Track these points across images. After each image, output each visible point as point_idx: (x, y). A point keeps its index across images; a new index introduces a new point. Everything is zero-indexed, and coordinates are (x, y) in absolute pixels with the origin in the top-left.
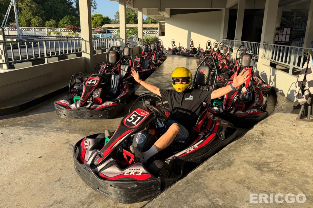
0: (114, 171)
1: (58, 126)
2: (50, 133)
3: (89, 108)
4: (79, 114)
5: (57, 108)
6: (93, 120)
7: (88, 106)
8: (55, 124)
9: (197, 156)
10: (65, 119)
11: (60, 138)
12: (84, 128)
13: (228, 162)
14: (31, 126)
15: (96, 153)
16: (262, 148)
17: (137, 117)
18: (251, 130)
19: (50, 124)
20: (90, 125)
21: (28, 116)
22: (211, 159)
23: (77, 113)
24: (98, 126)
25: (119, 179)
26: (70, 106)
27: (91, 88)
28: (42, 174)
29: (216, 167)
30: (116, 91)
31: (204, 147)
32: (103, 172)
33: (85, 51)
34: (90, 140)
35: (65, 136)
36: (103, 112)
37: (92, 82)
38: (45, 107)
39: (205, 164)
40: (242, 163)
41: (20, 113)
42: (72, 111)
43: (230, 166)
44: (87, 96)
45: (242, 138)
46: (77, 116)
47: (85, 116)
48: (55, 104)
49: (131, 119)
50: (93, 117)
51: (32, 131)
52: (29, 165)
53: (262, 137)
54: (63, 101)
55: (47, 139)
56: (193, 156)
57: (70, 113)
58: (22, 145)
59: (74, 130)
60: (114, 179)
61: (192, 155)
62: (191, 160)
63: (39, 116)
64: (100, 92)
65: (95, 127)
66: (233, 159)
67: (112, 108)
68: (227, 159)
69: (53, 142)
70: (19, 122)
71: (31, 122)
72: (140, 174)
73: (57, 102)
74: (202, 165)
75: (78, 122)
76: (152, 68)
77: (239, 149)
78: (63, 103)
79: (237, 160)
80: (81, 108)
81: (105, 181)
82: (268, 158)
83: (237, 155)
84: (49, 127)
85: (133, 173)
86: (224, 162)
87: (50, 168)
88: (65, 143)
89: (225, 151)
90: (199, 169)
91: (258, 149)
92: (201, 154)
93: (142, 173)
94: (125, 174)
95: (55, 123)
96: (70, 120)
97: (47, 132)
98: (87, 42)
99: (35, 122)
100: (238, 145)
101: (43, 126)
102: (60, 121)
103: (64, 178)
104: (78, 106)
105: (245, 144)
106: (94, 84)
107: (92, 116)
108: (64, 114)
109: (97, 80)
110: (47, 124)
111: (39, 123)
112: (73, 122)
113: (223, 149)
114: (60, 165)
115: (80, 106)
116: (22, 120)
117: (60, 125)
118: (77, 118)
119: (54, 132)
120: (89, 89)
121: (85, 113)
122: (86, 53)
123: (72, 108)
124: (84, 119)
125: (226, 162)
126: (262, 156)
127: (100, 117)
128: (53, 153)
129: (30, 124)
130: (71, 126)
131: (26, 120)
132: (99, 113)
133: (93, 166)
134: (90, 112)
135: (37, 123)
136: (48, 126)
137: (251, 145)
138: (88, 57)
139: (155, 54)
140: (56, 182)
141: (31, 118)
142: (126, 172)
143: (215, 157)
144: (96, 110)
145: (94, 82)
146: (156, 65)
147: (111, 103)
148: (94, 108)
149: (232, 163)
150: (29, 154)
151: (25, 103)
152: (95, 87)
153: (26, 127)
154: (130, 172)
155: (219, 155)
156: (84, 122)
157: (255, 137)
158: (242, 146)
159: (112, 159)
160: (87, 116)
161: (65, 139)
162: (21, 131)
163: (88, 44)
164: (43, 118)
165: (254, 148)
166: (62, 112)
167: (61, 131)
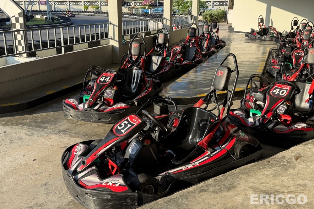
0: (94, 179)
1: (62, 128)
2: (51, 136)
3: (97, 110)
4: (86, 116)
5: (64, 108)
6: (101, 124)
7: (96, 108)
8: (60, 126)
9: (193, 175)
10: (72, 121)
11: (60, 142)
12: (89, 132)
13: (229, 185)
14: (34, 126)
15: (81, 160)
16: (285, 174)
17: (128, 124)
18: (284, 152)
19: (54, 126)
20: (97, 130)
21: (34, 115)
22: (211, 181)
23: (84, 115)
24: (104, 131)
25: (96, 189)
26: (78, 106)
27: (102, 87)
28: (31, 177)
29: (211, 189)
30: (135, 90)
31: (205, 165)
32: (82, 179)
33: (112, 38)
34: (82, 146)
35: (65, 140)
36: (112, 115)
37: (105, 79)
38: (55, 105)
39: (202, 184)
40: (246, 189)
41: (27, 111)
42: (79, 112)
43: (229, 190)
44: (96, 95)
45: (266, 160)
46: (84, 118)
47: (92, 119)
48: (63, 104)
49: (122, 125)
50: (101, 120)
51: (34, 132)
52: (22, 167)
53: (294, 161)
54: (72, 101)
55: (47, 142)
56: (188, 174)
57: (77, 114)
58: (20, 146)
59: (78, 133)
60: (91, 188)
61: (187, 172)
62: (185, 179)
63: (46, 115)
64: (115, 91)
65: (101, 132)
66: (238, 183)
67: (123, 111)
68: (231, 182)
69: (51, 146)
70: (24, 121)
71: (36, 122)
72: (117, 185)
73: (66, 101)
74: (196, 185)
75: (84, 125)
76: (198, 59)
77: (253, 172)
78: (71, 102)
79: (241, 185)
80: (89, 109)
81: (82, 189)
82: (284, 187)
83: (246, 179)
84: (53, 129)
85: (110, 184)
86: (224, 185)
87: (41, 171)
88: (63, 148)
89: (234, 173)
90: (191, 189)
91: (279, 175)
92: (198, 172)
93: (120, 185)
94: (103, 184)
95: (60, 124)
96: (77, 122)
97: (49, 134)
98: (115, 26)
99: (40, 122)
100: (255, 168)
101: (46, 128)
102: (66, 123)
103: (50, 183)
104: (86, 107)
105: (264, 168)
106: (107, 81)
107: (99, 119)
108: (71, 115)
109: (110, 77)
110: (51, 125)
111: (44, 123)
112: (80, 124)
113: (232, 171)
114: (51, 170)
115: (88, 107)
116: (28, 118)
117: (64, 127)
118: (84, 120)
119: (56, 134)
120: (100, 87)
121: (92, 115)
122: (114, 39)
123: (80, 108)
124: (91, 121)
125: (227, 185)
126: (277, 184)
127: (109, 121)
128: (48, 157)
129: (33, 124)
130: (76, 129)
131: (32, 119)
132: (107, 116)
133: (75, 173)
134: (98, 114)
135: (41, 123)
136: (52, 127)
137: (273, 169)
138: (116, 45)
139: (208, 40)
140: (42, 186)
141: (37, 118)
142: (105, 181)
143: (217, 179)
144: (104, 112)
145: (107, 80)
146: (204, 56)
147: (123, 105)
148: (103, 111)
149: (234, 187)
150: (25, 155)
151: (33, 100)
152: (107, 85)
153: (29, 127)
154: (108, 183)
155: (223, 177)
156: (91, 125)
157: (284, 160)
158: (260, 169)
159: (94, 168)
160: (94, 119)
161: (65, 143)
162: (23, 131)
163: (116, 29)
164: (49, 118)
165: (273, 174)
166: (69, 112)
167: (64, 134)
